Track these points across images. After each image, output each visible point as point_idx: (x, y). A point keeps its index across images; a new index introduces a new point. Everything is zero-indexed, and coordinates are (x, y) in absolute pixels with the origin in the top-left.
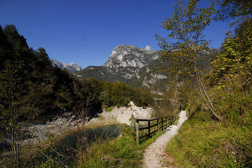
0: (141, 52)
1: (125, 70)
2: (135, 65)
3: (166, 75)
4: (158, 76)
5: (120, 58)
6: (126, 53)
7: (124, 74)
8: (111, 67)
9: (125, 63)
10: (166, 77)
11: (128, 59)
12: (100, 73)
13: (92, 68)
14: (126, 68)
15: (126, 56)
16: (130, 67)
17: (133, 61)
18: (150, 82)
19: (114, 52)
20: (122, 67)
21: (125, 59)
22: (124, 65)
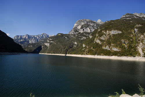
0: (94, 23)
1: (82, 35)
2: (89, 31)
3: (120, 30)
4: (110, 32)
5: (79, 27)
6: (83, 24)
7: (81, 38)
8: (73, 33)
9: (82, 30)
10: (120, 32)
11: (84, 27)
12: (65, 38)
13: (60, 34)
14: (83, 33)
15: (83, 25)
16: (86, 33)
17: (88, 28)
18: (102, 38)
19: (76, 25)
20: (80, 33)
21: (82, 28)
22: (81, 31)
